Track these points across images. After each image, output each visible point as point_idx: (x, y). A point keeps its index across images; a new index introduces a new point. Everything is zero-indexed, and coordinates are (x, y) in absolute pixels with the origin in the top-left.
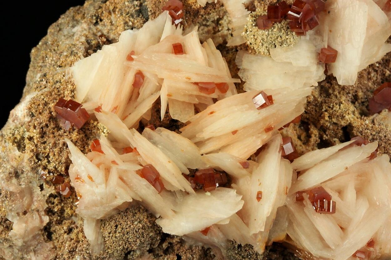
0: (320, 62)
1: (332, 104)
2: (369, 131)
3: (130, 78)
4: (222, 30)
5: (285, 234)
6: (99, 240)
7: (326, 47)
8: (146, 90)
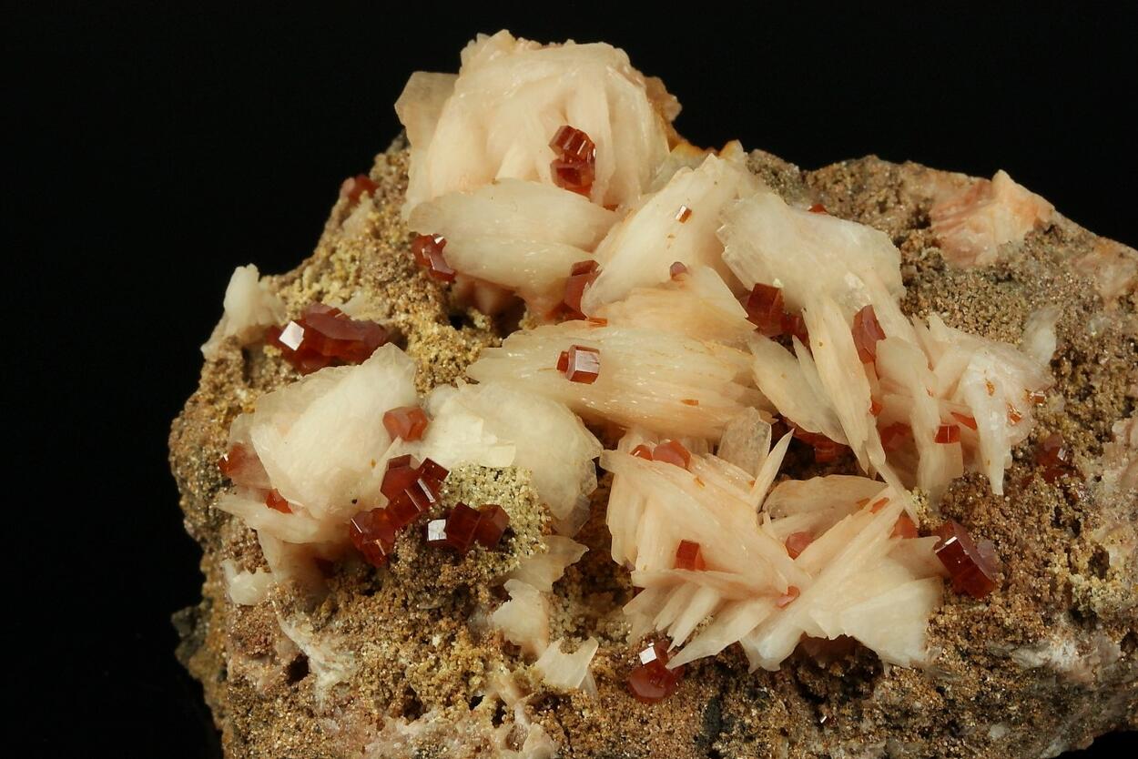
2: (410, 293)
5: (673, 151)
6: (1034, 327)
7: (398, 440)
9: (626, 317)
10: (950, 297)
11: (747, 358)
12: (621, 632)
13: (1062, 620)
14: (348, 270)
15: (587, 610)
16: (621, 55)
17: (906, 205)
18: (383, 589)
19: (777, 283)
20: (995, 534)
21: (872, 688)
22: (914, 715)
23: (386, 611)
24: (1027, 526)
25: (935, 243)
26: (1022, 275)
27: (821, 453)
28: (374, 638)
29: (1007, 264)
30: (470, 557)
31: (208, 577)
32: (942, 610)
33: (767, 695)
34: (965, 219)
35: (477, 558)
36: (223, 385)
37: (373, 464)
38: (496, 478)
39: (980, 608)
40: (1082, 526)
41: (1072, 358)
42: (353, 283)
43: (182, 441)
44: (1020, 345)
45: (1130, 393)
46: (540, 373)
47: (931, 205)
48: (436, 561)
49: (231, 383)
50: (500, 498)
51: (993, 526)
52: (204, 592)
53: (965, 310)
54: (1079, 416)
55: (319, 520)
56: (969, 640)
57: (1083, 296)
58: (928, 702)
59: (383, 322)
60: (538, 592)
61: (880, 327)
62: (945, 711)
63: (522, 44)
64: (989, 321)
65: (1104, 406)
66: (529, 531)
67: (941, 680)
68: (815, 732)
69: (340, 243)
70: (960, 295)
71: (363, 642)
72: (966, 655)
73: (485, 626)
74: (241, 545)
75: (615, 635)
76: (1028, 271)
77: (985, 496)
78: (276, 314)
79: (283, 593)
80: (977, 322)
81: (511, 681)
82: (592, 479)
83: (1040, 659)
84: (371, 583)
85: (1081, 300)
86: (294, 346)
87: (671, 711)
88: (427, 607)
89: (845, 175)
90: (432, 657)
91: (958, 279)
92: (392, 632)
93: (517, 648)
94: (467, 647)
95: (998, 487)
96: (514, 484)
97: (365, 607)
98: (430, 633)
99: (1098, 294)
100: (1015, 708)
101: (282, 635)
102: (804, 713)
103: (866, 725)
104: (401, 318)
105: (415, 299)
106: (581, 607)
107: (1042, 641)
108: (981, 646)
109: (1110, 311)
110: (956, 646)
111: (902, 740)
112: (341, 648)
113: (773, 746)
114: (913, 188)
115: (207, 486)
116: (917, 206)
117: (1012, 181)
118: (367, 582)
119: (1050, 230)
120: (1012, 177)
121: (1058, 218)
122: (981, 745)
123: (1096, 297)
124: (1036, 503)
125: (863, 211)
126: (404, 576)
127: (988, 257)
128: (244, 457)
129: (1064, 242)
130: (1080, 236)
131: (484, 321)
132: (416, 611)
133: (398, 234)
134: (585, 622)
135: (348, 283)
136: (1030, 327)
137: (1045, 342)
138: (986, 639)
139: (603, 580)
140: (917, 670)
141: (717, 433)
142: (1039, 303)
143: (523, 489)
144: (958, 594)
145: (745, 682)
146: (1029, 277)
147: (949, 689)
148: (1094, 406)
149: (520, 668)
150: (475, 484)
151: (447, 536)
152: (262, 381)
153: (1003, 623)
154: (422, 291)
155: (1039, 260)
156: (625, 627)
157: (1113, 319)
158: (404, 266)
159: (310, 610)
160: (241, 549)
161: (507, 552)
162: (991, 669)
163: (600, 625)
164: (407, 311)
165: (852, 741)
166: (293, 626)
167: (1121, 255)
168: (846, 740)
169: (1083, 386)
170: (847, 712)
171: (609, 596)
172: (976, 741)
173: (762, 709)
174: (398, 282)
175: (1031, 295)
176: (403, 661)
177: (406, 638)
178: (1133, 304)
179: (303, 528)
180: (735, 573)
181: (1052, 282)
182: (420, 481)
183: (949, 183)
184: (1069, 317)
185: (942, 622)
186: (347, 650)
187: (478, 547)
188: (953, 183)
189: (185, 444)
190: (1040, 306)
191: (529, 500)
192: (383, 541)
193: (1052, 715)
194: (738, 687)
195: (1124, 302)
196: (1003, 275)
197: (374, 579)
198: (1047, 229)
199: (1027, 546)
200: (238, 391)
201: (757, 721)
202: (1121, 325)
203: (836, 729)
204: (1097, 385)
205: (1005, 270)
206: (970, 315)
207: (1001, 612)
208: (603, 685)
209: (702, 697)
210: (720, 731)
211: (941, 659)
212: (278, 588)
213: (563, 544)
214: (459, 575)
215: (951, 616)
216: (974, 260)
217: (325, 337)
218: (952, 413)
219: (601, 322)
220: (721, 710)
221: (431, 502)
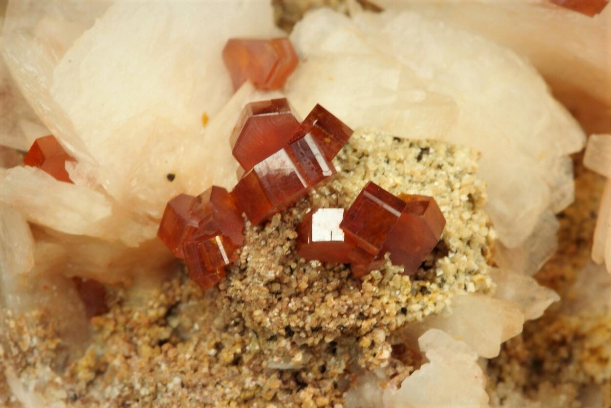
35: (382, 285)
37: (205, 120)
38: (419, 158)
50: (431, 188)
96: (451, 170)
132: (258, 373)
139: (556, 366)
143: (466, 178)
151: (346, 236)
161: (433, 282)
166: (31, 387)
182: (308, 138)
187: (389, 265)
191: (474, 200)
192: (226, 241)
214: (350, 310)
221: (325, 174)
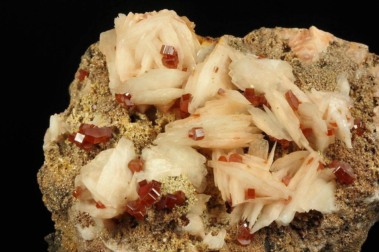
0: (143, 162)
1: (140, 138)
2: (117, 113)
3: (292, 182)
4: (210, 219)
5: (202, 45)
6: (340, 81)
7: (135, 172)
8: (282, 173)
9: (206, 112)
10: (310, 78)
11: (250, 116)
12: (227, 221)
13: (376, 184)
14: (89, 107)
15: (212, 216)
16: (173, 12)
17: (280, 43)
18: (139, 225)
19: (252, 87)
20: (348, 160)
21: (319, 223)
22: (336, 229)
23: (144, 233)
24: (357, 154)
25: (295, 56)
26: (330, 62)
27: (284, 146)
28: (142, 244)
29: (324, 60)
30: (174, 210)
31: (56, 223)
32: (338, 191)
33: (283, 233)
34: (304, 46)
35: (176, 210)
36: (53, 158)
37: (129, 183)
38: (175, 179)
39: (350, 187)
40: (376, 150)
41: (353, 88)
42: (92, 112)
43: (44, 181)
44: (337, 89)
45: (374, 96)
46: (182, 139)
47: (288, 41)
48: (161, 214)
49: (56, 156)
50: (180, 188)
51: (347, 157)
52: (56, 228)
53: (317, 81)
54: (360, 108)
55: (116, 208)
56: (348, 199)
57: (352, 66)
58: (339, 223)
59: (110, 126)
60: (198, 216)
61: (296, 98)
62: (344, 224)
63: (137, 16)
64: (326, 83)
65: (367, 103)
66: (191, 196)
67: (342, 215)
68: (301, 241)
69: (83, 98)
70: (314, 76)
71: (138, 246)
72: (348, 204)
73: (181, 232)
74: (80, 217)
75: (225, 223)
76: (332, 61)
77: (339, 146)
78: (67, 129)
79: (104, 234)
80: (322, 85)
81: (196, 249)
82: (205, 171)
83: (373, 199)
84: (133, 223)
85: (351, 67)
86: (81, 141)
87: (254, 247)
88: (160, 229)
89: (255, 36)
90: (164, 246)
91: (311, 70)
92: (148, 240)
93: (194, 236)
94: (177, 241)
95: (349, 145)
96: (183, 181)
97: (136, 233)
98: (161, 237)
99: (357, 64)
100: (364, 216)
101: (106, 248)
102: (296, 236)
103: (320, 236)
104: (116, 123)
105: (120, 115)
106: (210, 215)
107: (373, 194)
108: (353, 200)
109: (361, 68)
110: (345, 202)
111: (332, 237)
112: (129, 249)
113: (288, 249)
114: (281, 37)
115: (60, 197)
116: (283, 43)
117: (318, 29)
118: (132, 223)
119: (333, 44)
120: (318, 28)
121: (336, 39)
122: (355, 231)
123: (356, 65)
124: (358, 145)
125: (266, 49)
126: (152, 222)
127: (316, 59)
128: (82, 190)
129: (339, 47)
130: (344, 43)
131: (144, 117)
132: (155, 231)
133: (103, 90)
134: (212, 220)
135: (90, 112)
136: (339, 81)
137: (346, 87)
138: (355, 197)
140: (334, 213)
141: (247, 146)
142: (339, 72)
143: (186, 182)
144: (341, 184)
145: (275, 230)
146: (332, 63)
147: (345, 217)
148: (364, 103)
149: (197, 243)
150: (169, 184)
152: (67, 153)
153: (360, 191)
154: (122, 112)
155: (333, 55)
156: (228, 219)
157: (363, 71)
158: (113, 104)
159: (114, 237)
160: (80, 218)
161: (186, 205)
162: (356, 206)
163: (219, 221)
164: (118, 120)
165: (315, 242)
166: (110, 244)
167: (360, 47)
168: (313, 242)
169: (358, 97)
170: (312, 232)
171: (217, 208)
172: (353, 230)
173: (283, 238)
174: (112, 110)
175: (335, 69)
176: (154, 249)
177: (153, 241)
178: (367, 64)
179: (111, 212)
180: (270, 197)
181: (340, 63)
182: (153, 189)
183: (293, 32)
184: (351, 75)
185: (339, 195)
186: (131, 248)
187: (176, 206)
188: (294, 32)
189: (46, 183)
190: (339, 73)
191: (189, 185)
193: (374, 214)
194: (272, 232)
195: (364, 64)
196: (323, 64)
197: (134, 221)
198: (332, 43)
199: (359, 161)
200: (59, 159)
201: (282, 243)
202: (366, 73)
203: (309, 239)
204: (363, 96)
205: (323, 61)
206: (319, 83)
207: (359, 188)
208: (228, 243)
209: (262, 239)
210: (270, 249)
211: (341, 208)
212: (102, 233)
213: (202, 196)
214: (171, 217)
215: (341, 193)
216: (312, 60)
217: (94, 138)
218: (330, 123)
219: (198, 116)
220: (269, 242)
221: (159, 196)
